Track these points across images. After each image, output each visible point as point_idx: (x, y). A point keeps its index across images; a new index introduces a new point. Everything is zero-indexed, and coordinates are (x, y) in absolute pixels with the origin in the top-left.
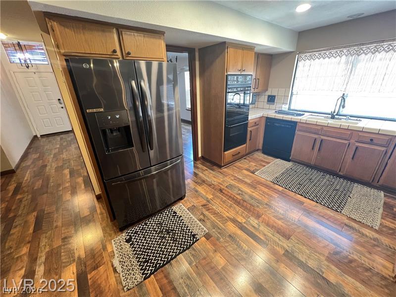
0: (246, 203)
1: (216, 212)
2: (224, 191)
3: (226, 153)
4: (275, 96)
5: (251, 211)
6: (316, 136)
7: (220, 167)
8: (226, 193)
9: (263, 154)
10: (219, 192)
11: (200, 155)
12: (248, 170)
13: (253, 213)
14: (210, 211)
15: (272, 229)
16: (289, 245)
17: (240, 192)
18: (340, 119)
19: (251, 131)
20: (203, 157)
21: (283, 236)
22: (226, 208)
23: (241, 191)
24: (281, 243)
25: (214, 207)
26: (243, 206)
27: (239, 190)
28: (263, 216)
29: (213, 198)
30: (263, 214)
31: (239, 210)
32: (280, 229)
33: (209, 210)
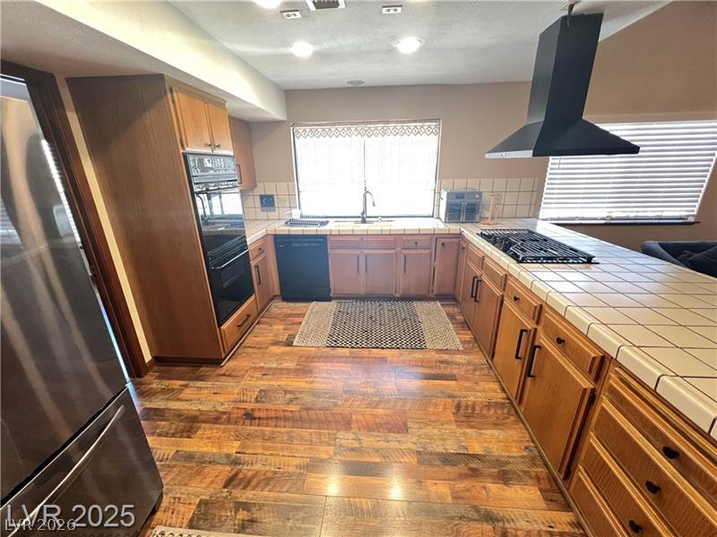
0: (312, 412)
1: (269, 475)
2: (257, 414)
3: (223, 327)
4: (272, 196)
5: (330, 422)
6: (358, 252)
7: (217, 362)
8: (262, 414)
9: (285, 303)
10: (248, 422)
11: (148, 357)
12: (277, 343)
13: (336, 422)
14: (254, 482)
15: (379, 432)
16: (414, 440)
17: (288, 396)
18: (372, 222)
19: (257, 267)
20: (157, 359)
21: (399, 432)
22: (283, 449)
23: (291, 392)
24: (404, 446)
25: (258, 467)
26: (311, 421)
27: (286, 392)
28: (354, 417)
29: (242, 446)
30: (351, 414)
31: (311, 434)
32: (388, 423)
33: (248, 483)
